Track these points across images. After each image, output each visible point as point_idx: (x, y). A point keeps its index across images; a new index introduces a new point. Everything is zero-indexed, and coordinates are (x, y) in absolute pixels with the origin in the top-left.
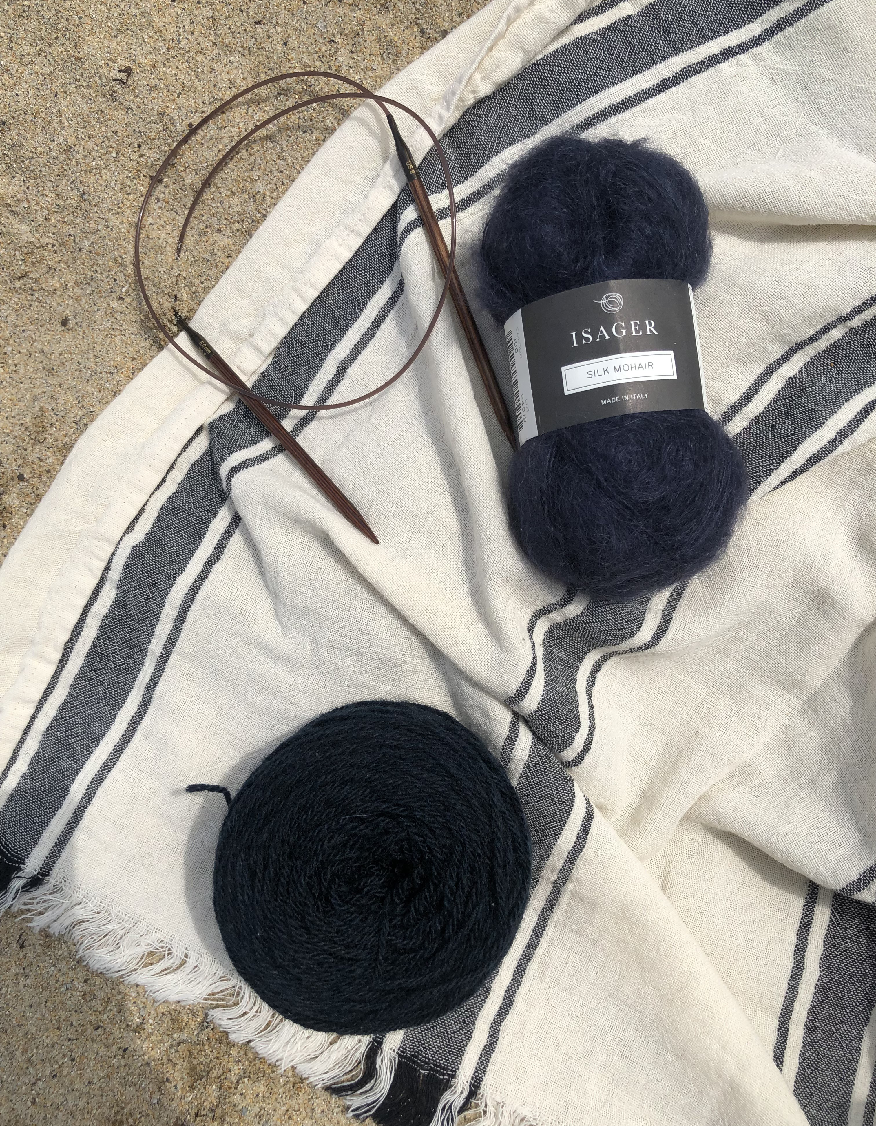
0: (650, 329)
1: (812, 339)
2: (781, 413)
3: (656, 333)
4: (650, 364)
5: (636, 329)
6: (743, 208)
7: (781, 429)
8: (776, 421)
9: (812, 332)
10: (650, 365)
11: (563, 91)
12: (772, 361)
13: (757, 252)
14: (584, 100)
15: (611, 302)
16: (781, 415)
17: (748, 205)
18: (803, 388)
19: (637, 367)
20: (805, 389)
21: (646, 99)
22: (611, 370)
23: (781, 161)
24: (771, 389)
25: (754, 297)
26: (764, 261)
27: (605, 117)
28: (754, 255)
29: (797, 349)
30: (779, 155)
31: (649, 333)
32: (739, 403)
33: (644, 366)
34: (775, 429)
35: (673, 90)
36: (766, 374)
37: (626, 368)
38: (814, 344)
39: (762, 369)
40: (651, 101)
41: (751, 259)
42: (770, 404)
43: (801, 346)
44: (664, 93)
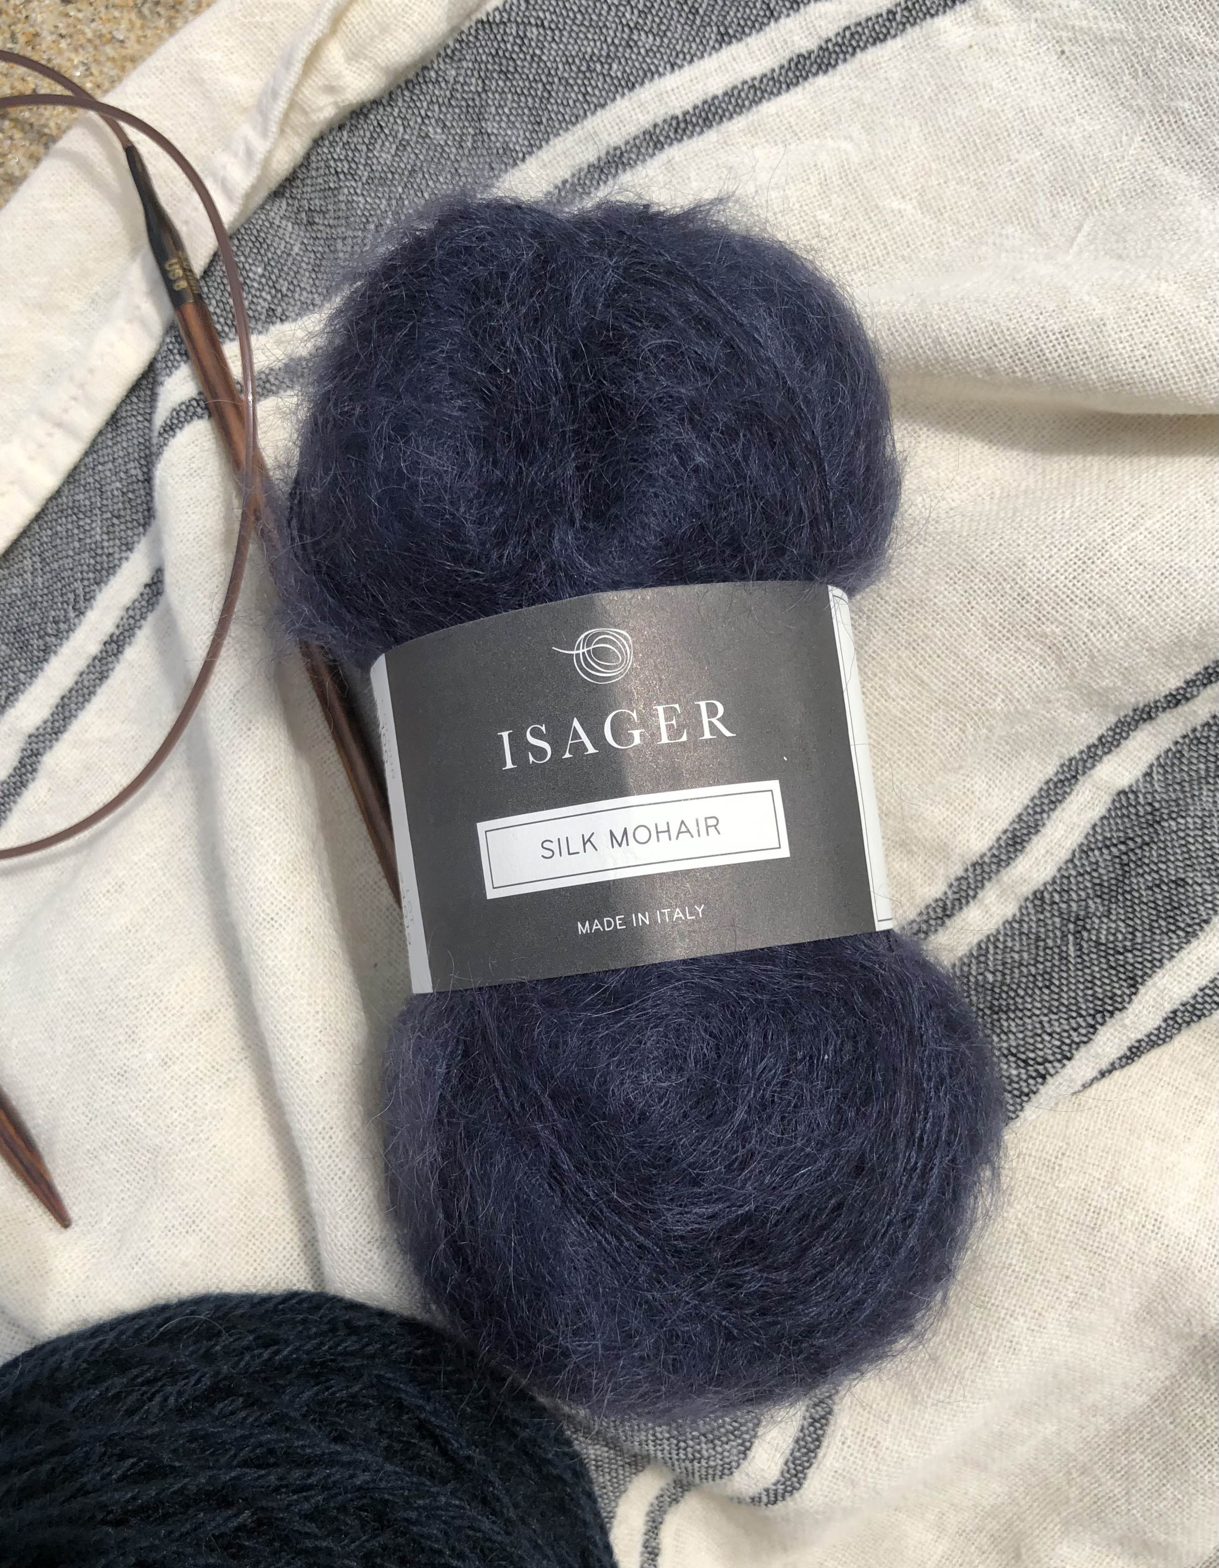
0: (711, 724)
1: (1175, 700)
2: (1101, 885)
3: (727, 734)
4: (712, 822)
5: (669, 727)
6: (990, 371)
7: (1098, 931)
8: (1087, 907)
9: (1173, 682)
10: (712, 824)
11: (552, 84)
12: (1074, 750)
13: (1031, 479)
14: (603, 106)
15: (599, 654)
16: (1102, 891)
17: (1002, 364)
18: (1154, 821)
19: (674, 832)
20: (1159, 823)
21: (756, 102)
22: (602, 840)
23: (1086, 255)
24: (1075, 819)
25: (1023, 599)
26: (1047, 504)
27: (655, 147)
28: (1022, 488)
29: (1137, 722)
30: (1080, 239)
31: (707, 735)
32: (994, 856)
33: (693, 830)
34: (1084, 928)
35: (821, 81)
36: (1061, 781)
37: (642, 835)
38: (1180, 709)
39: (1050, 769)
40: (769, 108)
41: (1017, 496)
42: (1072, 861)
43: (1149, 713)
44: (799, 89)
